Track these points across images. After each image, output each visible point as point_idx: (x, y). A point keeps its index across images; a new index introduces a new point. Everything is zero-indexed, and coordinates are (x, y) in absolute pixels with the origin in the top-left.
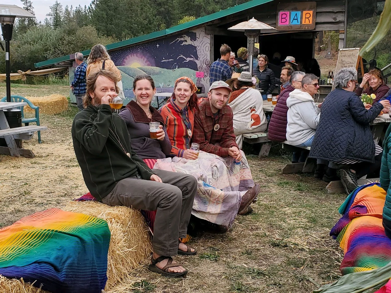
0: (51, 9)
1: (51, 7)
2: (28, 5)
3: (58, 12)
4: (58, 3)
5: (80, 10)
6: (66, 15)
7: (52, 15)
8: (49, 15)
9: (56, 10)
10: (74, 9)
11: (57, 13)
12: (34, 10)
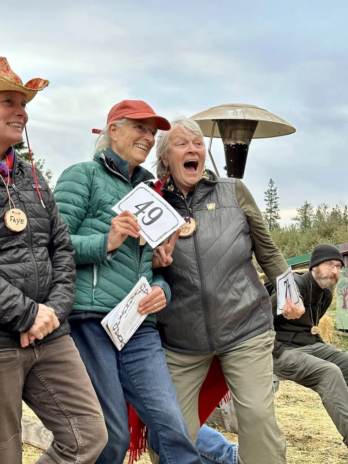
0: (298, 212)
1: (298, 209)
2: (273, 205)
3: (307, 215)
4: (308, 204)
5: (338, 211)
6: (317, 219)
7: (299, 220)
8: (296, 219)
9: (305, 213)
10: (329, 211)
11: (305, 217)
12: (279, 213)
